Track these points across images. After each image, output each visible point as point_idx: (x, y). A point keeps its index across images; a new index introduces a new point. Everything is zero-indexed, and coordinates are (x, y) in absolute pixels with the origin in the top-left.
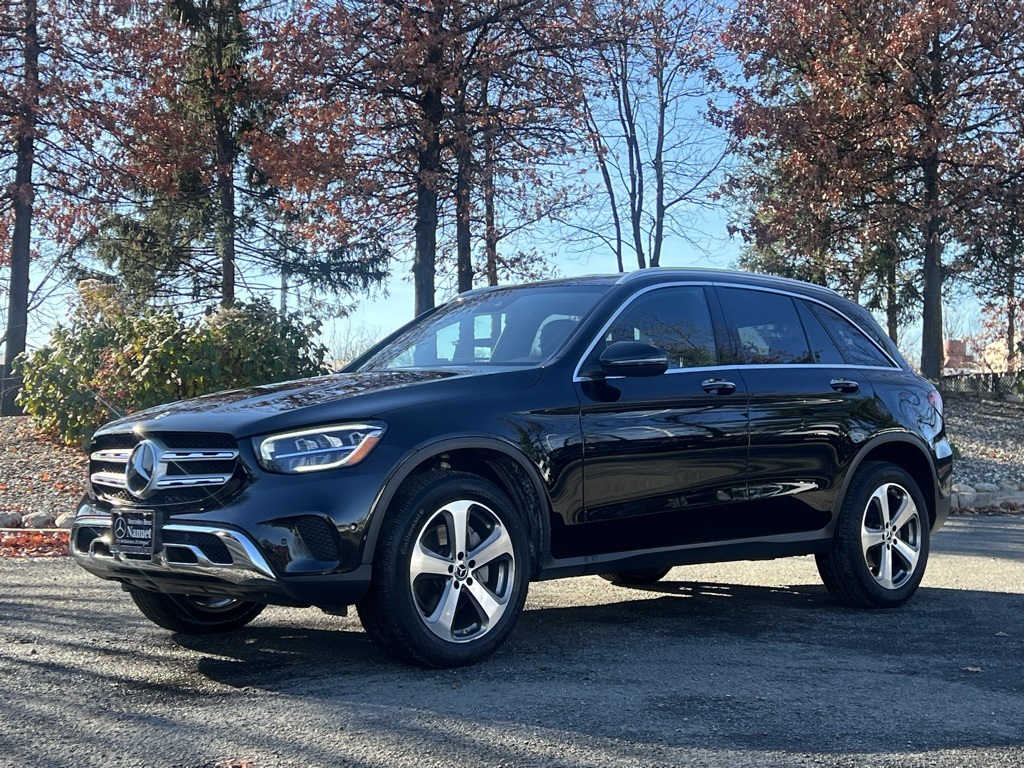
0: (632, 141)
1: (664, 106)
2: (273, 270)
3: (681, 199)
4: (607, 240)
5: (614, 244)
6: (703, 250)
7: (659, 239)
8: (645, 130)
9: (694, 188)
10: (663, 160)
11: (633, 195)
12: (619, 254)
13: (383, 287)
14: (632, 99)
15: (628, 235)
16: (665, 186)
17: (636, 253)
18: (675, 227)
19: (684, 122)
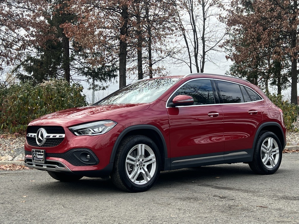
0: (195, 31)
1: (205, 19)
2: (81, 74)
3: (210, 49)
4: (187, 63)
5: (189, 64)
6: (218, 66)
7: (203, 62)
8: (199, 28)
9: (215, 46)
10: (205, 37)
11: (195, 48)
12: (190, 67)
13: (116, 80)
14: (194, 17)
15: (193, 61)
16: (205, 45)
17: (196, 67)
18: (209, 59)
19: (211, 25)
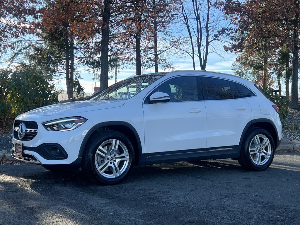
0: (198, 19)
3: (214, 39)
4: (190, 54)
5: (192, 55)
6: (222, 57)
8: (203, 16)
10: (208, 26)
11: (198, 38)
12: (193, 58)
14: (198, 5)
16: (209, 35)
17: (199, 58)
18: (213, 50)
19: (216, 14)
